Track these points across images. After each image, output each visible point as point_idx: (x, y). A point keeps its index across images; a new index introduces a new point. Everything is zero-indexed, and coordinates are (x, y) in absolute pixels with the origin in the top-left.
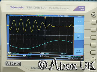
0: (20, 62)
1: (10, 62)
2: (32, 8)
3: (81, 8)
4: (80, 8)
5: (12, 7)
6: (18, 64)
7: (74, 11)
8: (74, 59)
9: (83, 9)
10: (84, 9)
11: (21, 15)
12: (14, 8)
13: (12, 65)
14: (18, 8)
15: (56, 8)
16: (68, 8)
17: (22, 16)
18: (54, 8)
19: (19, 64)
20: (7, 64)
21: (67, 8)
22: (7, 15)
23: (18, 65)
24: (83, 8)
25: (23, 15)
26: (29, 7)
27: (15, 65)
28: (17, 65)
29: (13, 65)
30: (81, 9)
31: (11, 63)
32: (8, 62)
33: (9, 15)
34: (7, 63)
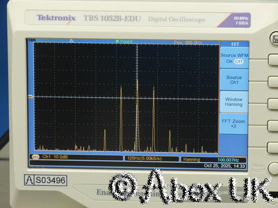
0: (65, 177)
1: (36, 177)
2: (100, 19)
3: (241, 18)
4: (236, 18)
5: (41, 18)
6: (60, 181)
7: (218, 27)
8: (220, 165)
9: (247, 21)
10: (249, 21)
11: (69, 39)
12: (48, 18)
13: (41, 184)
14: (60, 18)
15: (168, 19)
16: (203, 20)
17: (70, 42)
18: (164, 20)
19: (62, 180)
20: (29, 183)
21: (200, 21)
22: (27, 40)
23: (60, 184)
24: (247, 18)
25: (74, 39)
26: (91, 18)
27: (52, 183)
28: (56, 184)
29: (46, 184)
30: (240, 23)
31: (40, 179)
32: (32, 177)
33: (34, 40)
34: (28, 179)
